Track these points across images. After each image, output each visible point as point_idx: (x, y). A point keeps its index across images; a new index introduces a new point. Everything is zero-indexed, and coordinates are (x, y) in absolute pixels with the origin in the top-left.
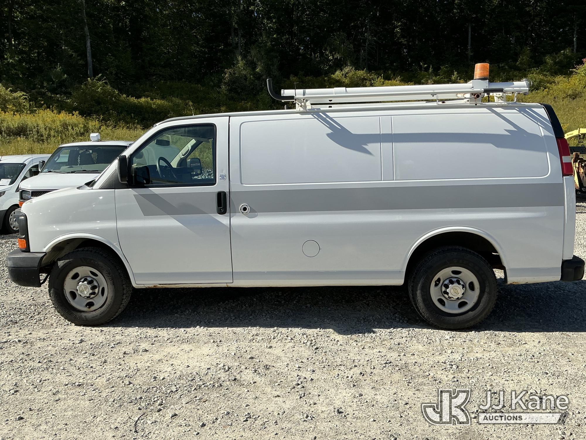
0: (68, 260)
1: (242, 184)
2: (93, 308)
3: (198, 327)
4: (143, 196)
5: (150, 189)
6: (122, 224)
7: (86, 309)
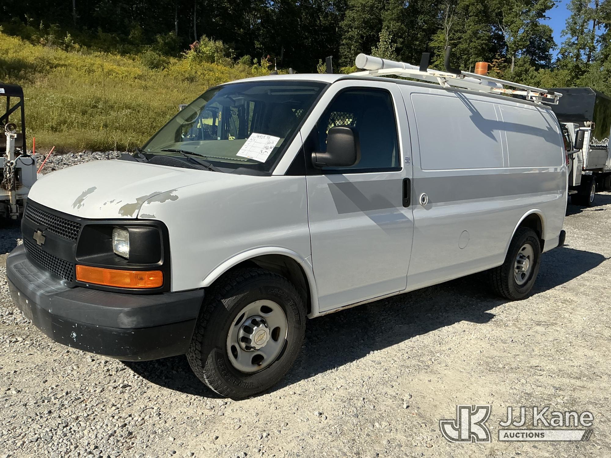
0: (243, 295)
1: (422, 169)
2: (264, 364)
3: (372, 352)
4: (337, 184)
5: (343, 175)
6: (316, 228)
7: (255, 368)
